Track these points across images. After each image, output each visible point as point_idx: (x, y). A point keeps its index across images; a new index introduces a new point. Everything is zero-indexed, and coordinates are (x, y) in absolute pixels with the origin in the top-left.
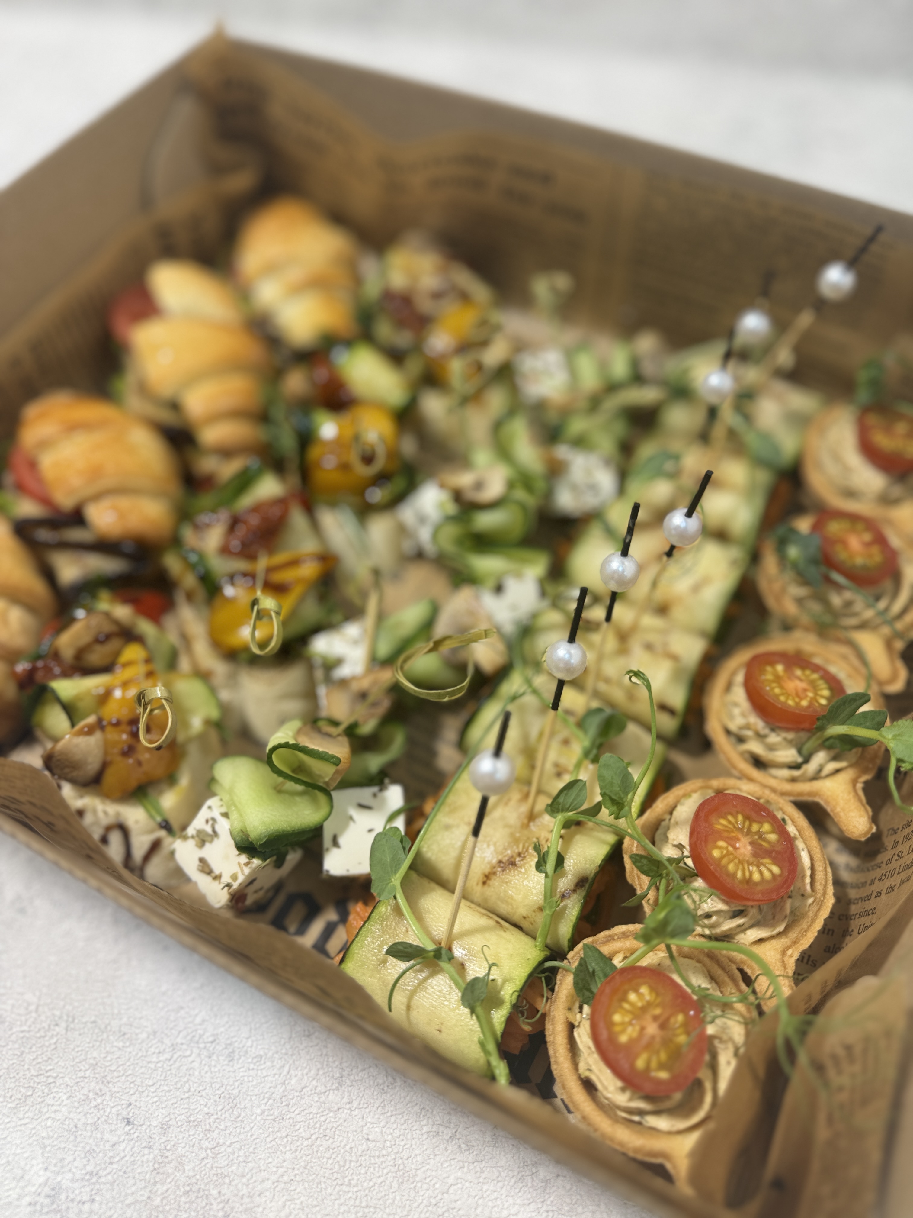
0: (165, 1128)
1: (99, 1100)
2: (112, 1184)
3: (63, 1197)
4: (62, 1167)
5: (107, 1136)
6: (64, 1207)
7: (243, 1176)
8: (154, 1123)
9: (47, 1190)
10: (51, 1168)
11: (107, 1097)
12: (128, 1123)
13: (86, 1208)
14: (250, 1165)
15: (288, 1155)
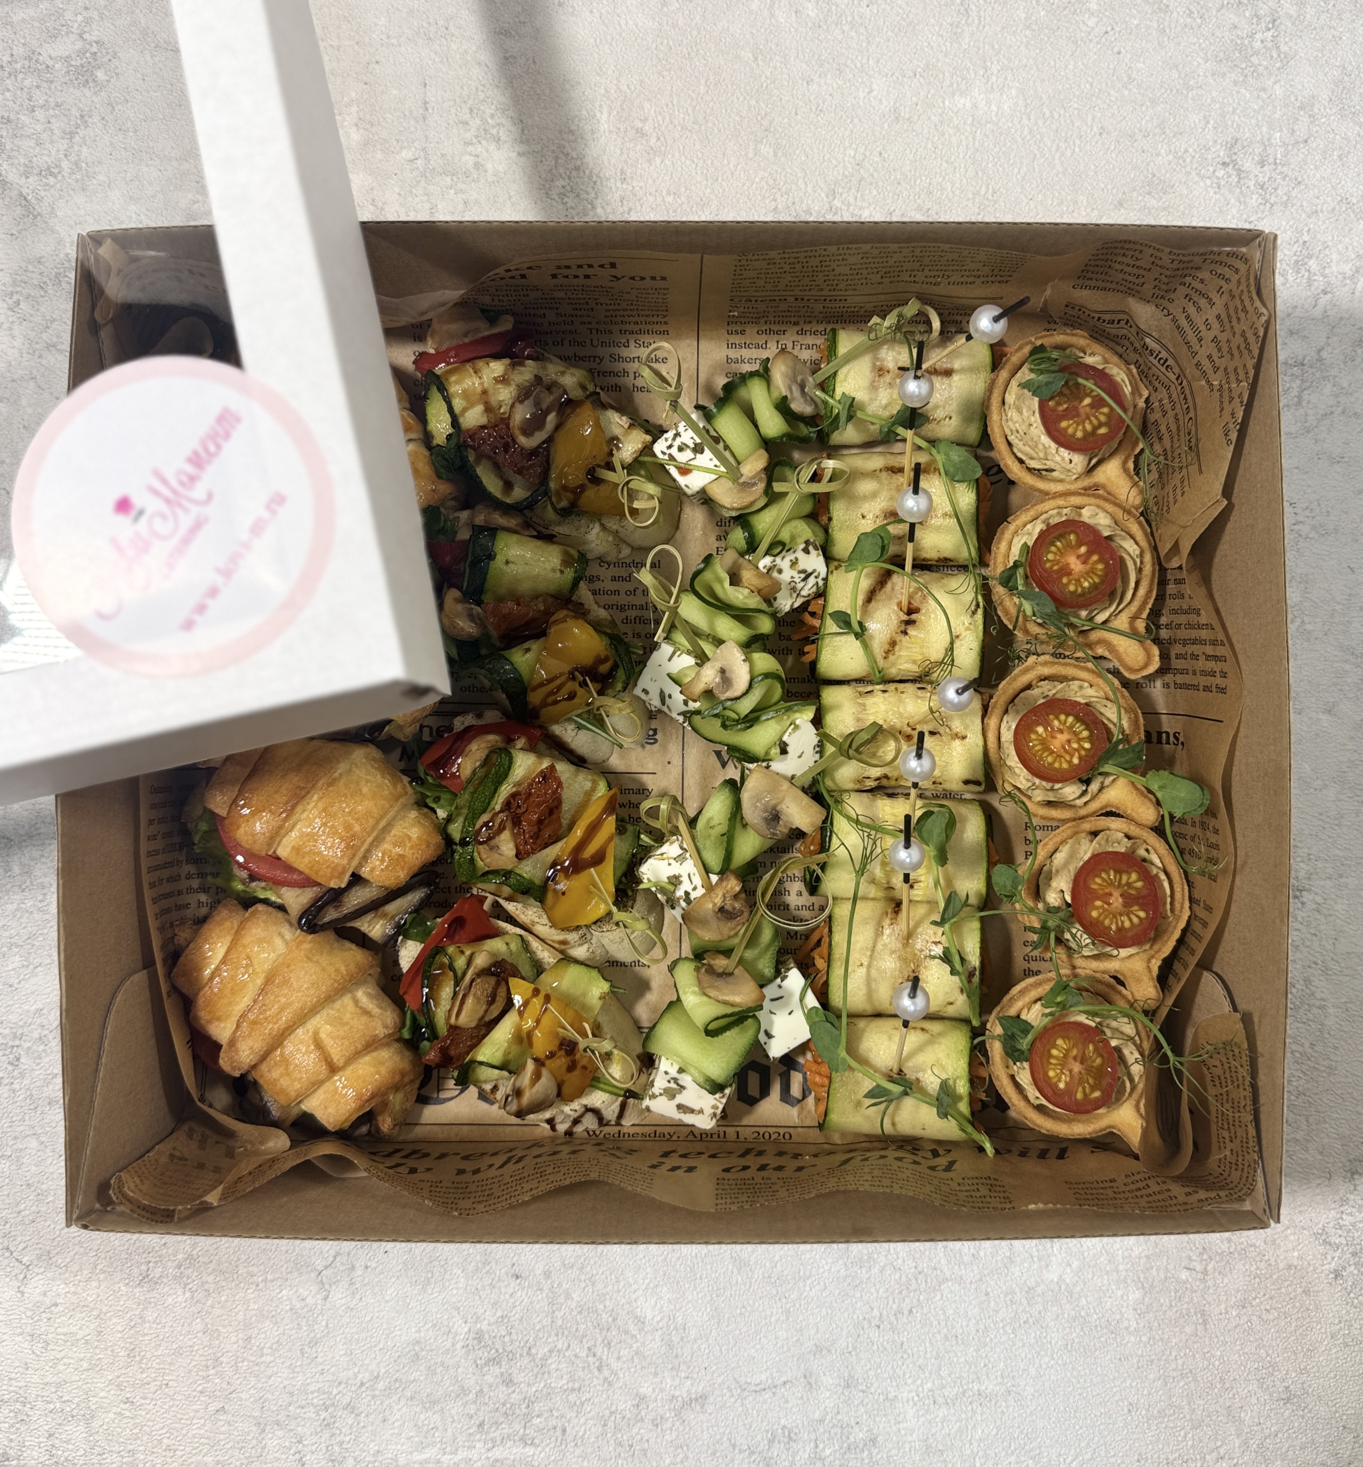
0: (547, 1275)
1: (488, 1268)
2: (521, 1320)
3: (486, 1336)
4: (478, 1318)
5: (503, 1290)
6: (490, 1343)
7: (619, 1291)
8: (538, 1272)
9: (472, 1335)
10: (469, 1320)
11: (493, 1263)
12: (517, 1277)
13: (507, 1339)
14: (622, 1283)
15: (649, 1270)
